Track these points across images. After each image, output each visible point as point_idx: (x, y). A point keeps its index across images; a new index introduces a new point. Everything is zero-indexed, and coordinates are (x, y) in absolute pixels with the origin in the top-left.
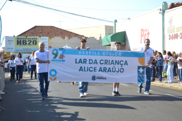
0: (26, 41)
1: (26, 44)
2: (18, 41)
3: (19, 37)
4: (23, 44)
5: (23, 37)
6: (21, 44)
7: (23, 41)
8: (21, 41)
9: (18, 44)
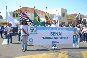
0: (18, 15)
1: (18, 16)
2: (13, 15)
3: (14, 12)
4: (16, 16)
5: (16, 12)
6: (15, 16)
7: (16, 15)
8: (15, 14)
9: (13, 16)
